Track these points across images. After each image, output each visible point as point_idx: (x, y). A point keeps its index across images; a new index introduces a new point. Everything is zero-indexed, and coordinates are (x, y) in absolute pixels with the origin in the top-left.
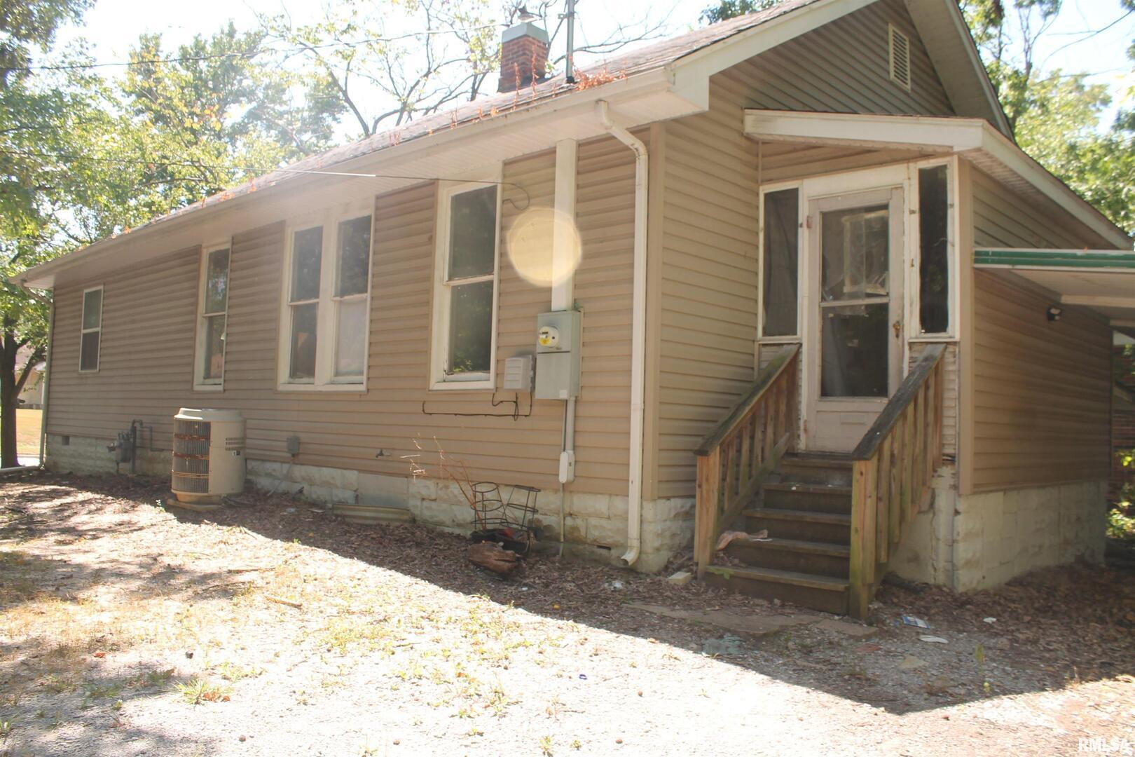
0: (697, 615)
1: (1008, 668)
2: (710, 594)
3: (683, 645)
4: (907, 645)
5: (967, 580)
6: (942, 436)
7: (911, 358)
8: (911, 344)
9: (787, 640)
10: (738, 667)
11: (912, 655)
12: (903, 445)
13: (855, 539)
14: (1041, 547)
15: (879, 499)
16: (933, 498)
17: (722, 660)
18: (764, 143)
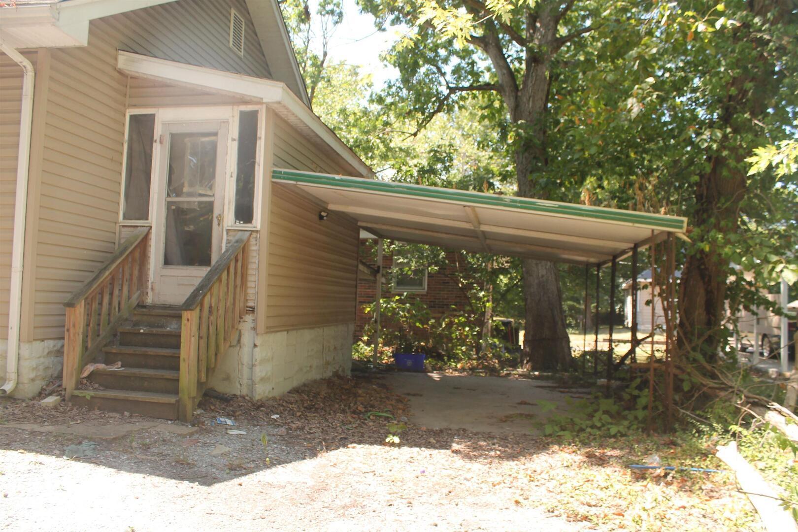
0: (63, 428)
1: (284, 447)
2: (75, 411)
3: (49, 452)
4: (219, 438)
5: (262, 391)
6: (246, 294)
7: (228, 240)
8: (228, 231)
9: (131, 442)
10: (92, 465)
11: (221, 444)
12: (219, 300)
13: (183, 365)
14: (311, 367)
15: (200, 337)
16: (240, 336)
17: (79, 460)
18: (132, 78)
